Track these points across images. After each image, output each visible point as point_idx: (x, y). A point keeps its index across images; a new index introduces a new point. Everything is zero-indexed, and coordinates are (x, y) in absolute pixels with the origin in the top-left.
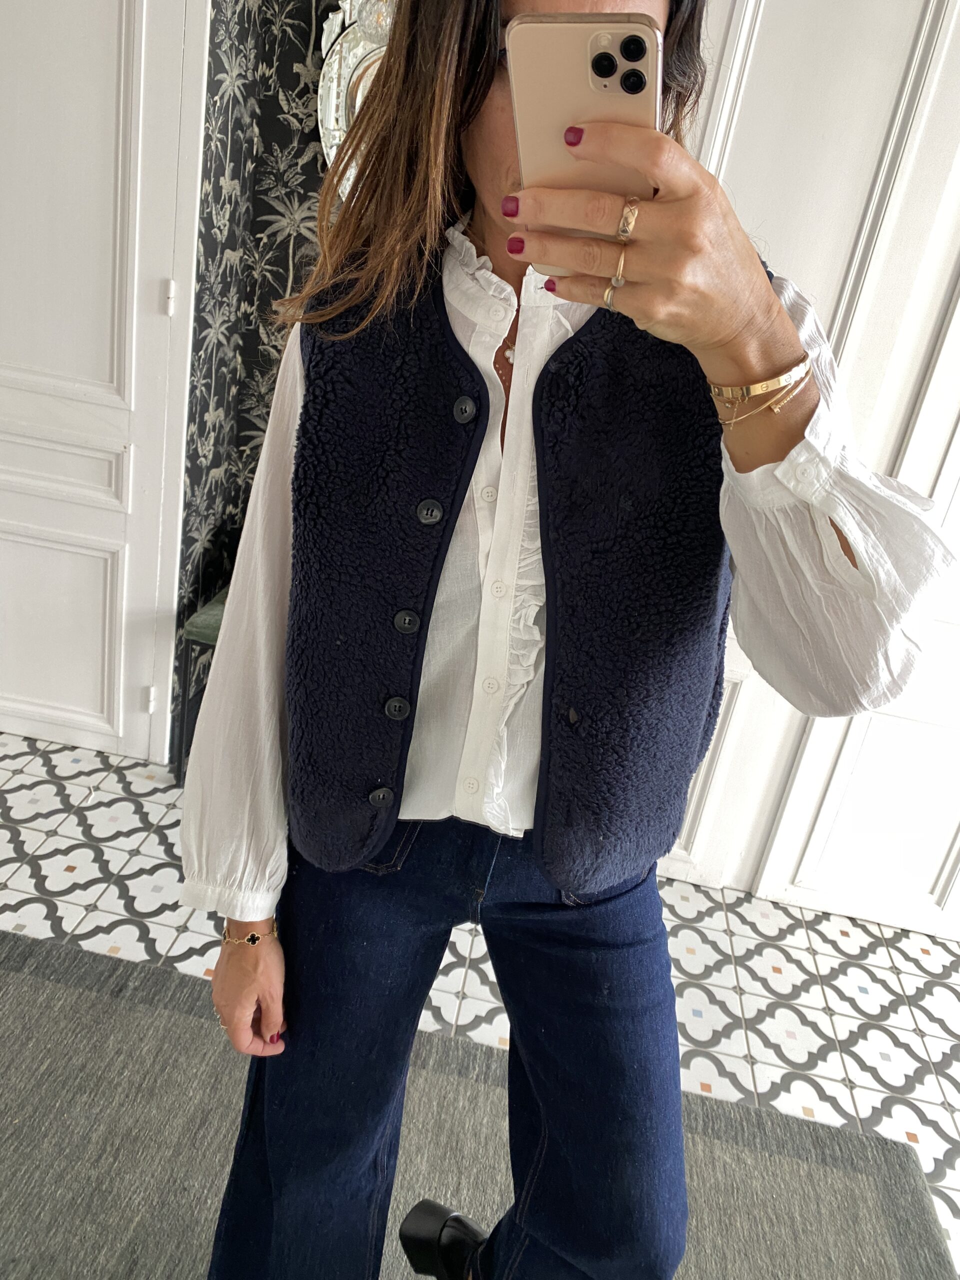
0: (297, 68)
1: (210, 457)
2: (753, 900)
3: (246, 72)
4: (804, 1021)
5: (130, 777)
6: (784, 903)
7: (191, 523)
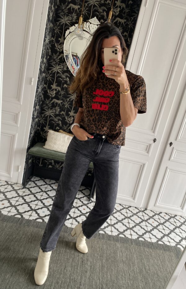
0: (59, 39)
1: (36, 116)
2: (147, 210)
3: (50, 38)
4: (159, 231)
5: (14, 186)
6: (153, 210)
7: (31, 129)
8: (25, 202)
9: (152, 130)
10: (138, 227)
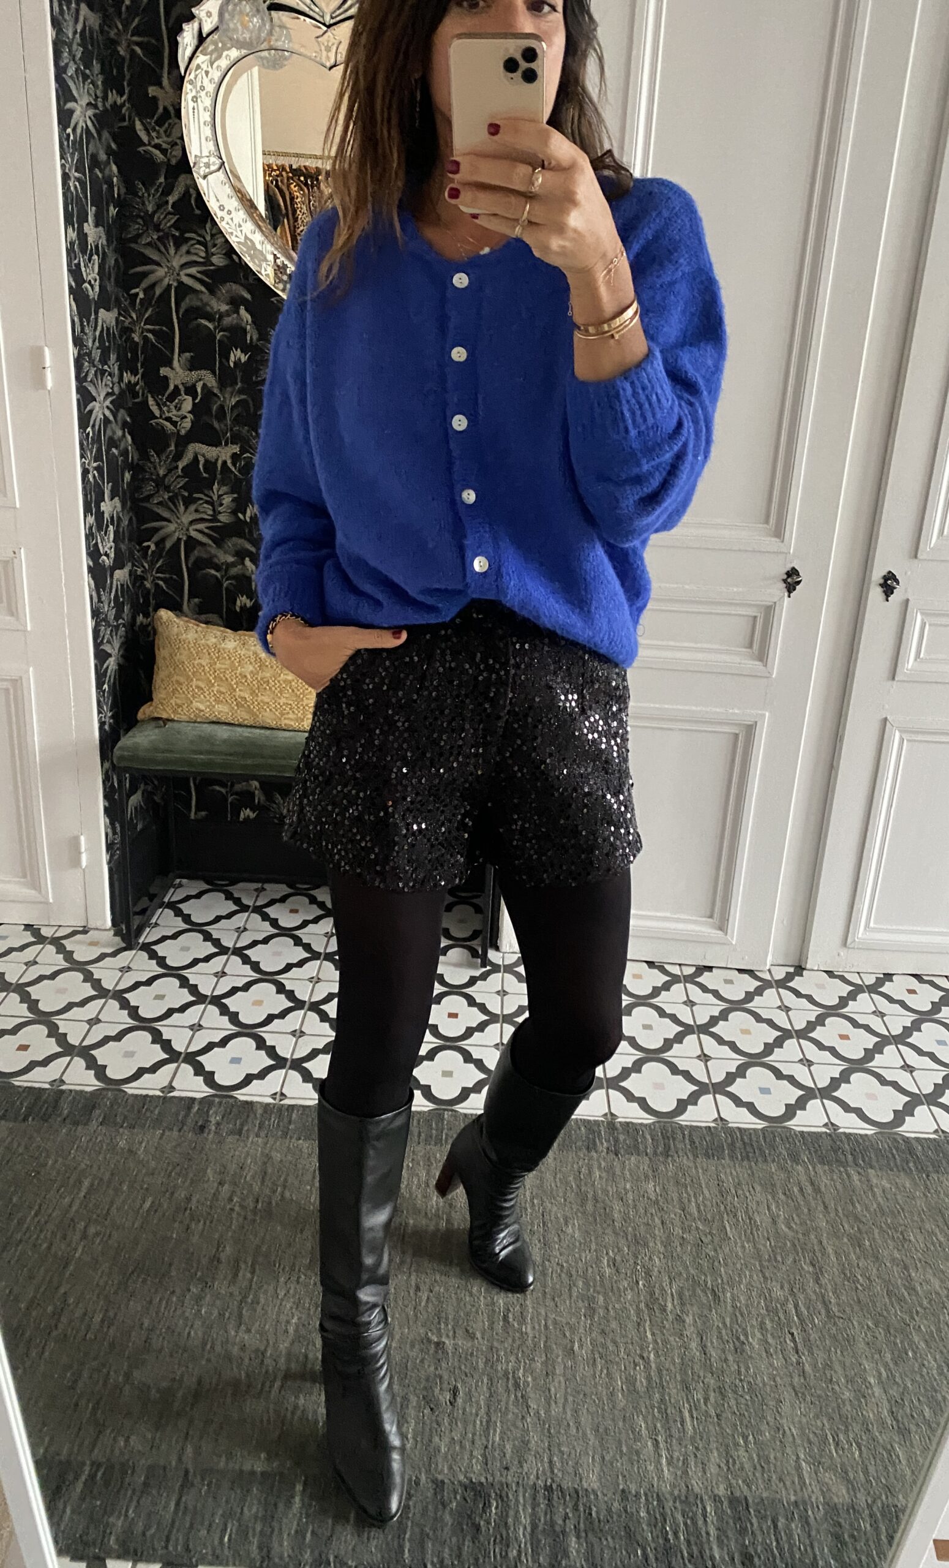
0: (152, 91)
1: (112, 555)
2: (805, 973)
3: (95, 99)
4: (883, 1081)
5: (69, 944)
6: (838, 970)
7: (102, 634)
8: (132, 1023)
9: (767, 522)
10: (756, 1074)
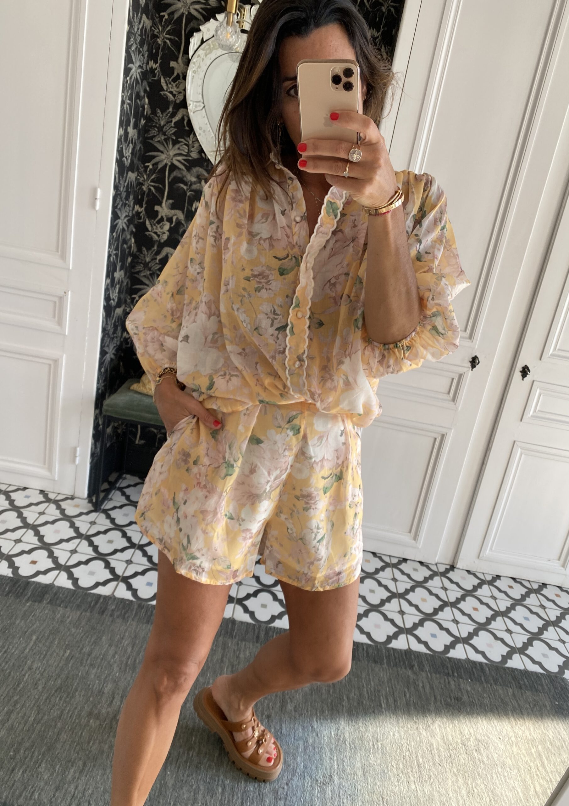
0: (173, 64)
1: (116, 300)
2: (455, 570)
3: (143, 64)
4: (496, 637)
5: (63, 505)
6: (473, 570)
7: (105, 341)
8: (94, 555)
9: (466, 331)
10: (429, 625)
